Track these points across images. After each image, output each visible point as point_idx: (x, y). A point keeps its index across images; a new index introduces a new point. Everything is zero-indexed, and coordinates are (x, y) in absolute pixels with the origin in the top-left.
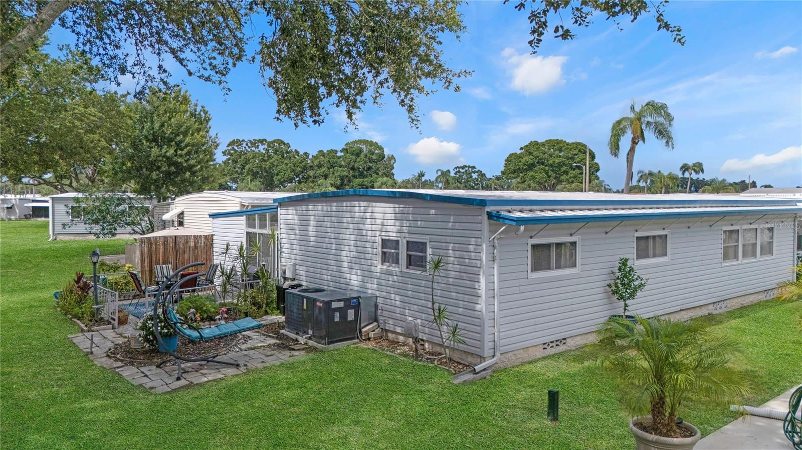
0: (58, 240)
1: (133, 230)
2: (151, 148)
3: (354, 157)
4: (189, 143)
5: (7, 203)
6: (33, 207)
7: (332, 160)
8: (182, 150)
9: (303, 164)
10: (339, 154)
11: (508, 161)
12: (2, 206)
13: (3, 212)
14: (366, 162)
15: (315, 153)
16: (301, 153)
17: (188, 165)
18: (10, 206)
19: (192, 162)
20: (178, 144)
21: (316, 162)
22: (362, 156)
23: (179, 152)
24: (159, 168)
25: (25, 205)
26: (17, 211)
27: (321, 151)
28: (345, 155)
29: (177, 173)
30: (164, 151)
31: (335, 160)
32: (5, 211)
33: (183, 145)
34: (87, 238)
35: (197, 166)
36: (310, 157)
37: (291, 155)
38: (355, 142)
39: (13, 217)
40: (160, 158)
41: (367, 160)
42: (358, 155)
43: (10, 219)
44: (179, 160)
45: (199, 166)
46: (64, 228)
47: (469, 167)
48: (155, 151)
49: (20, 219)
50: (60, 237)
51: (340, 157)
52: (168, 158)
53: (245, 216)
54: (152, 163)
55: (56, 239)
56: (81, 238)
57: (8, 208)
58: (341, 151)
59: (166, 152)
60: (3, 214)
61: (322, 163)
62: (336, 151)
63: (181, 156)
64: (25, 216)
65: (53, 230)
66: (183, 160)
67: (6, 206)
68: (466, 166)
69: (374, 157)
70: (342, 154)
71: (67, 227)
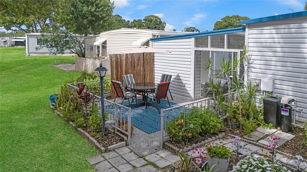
0: (30, 56)
1: (71, 51)
2: (83, 7)
3: (149, 22)
4: (102, 5)
5: (4, 40)
6: (15, 41)
7: (140, 24)
8: (99, 8)
9: (128, 25)
10: (143, 21)
11: (216, 24)
12: (2, 41)
13: (2, 43)
14: (154, 25)
15: (132, 21)
16: (126, 21)
17: (102, 17)
18: (5, 41)
19: (104, 15)
20: (97, 5)
21: (133, 25)
22: (153, 22)
23: (98, 9)
24: (87, 18)
25: (12, 40)
26: (8, 43)
27: (135, 20)
28: (145, 22)
29: (96, 22)
30: (90, 8)
31: (141, 24)
32: (3, 43)
33: (99, 5)
34: (45, 55)
35: (106, 17)
36: (130, 22)
37: (122, 21)
38: (149, 16)
39: (6, 46)
40: (88, 12)
41: (155, 23)
42: (151, 21)
43: (5, 47)
44: (97, 14)
45: (108, 17)
46: (37, 50)
47: (193, 28)
48: (85, 9)
49: (10, 46)
50: (31, 54)
51: (143, 22)
52: (91, 13)
53: (192, 38)
54: (84, 15)
55: (29, 55)
56: (42, 55)
57: (4, 42)
58: (144, 20)
59: (91, 9)
60: (2, 44)
61: (136, 25)
62: (141, 20)
63: (98, 12)
64: (12, 45)
65: (28, 51)
66: (99, 14)
67: (3, 41)
68: (192, 28)
69: (158, 23)
70: (144, 21)
71: (38, 50)
